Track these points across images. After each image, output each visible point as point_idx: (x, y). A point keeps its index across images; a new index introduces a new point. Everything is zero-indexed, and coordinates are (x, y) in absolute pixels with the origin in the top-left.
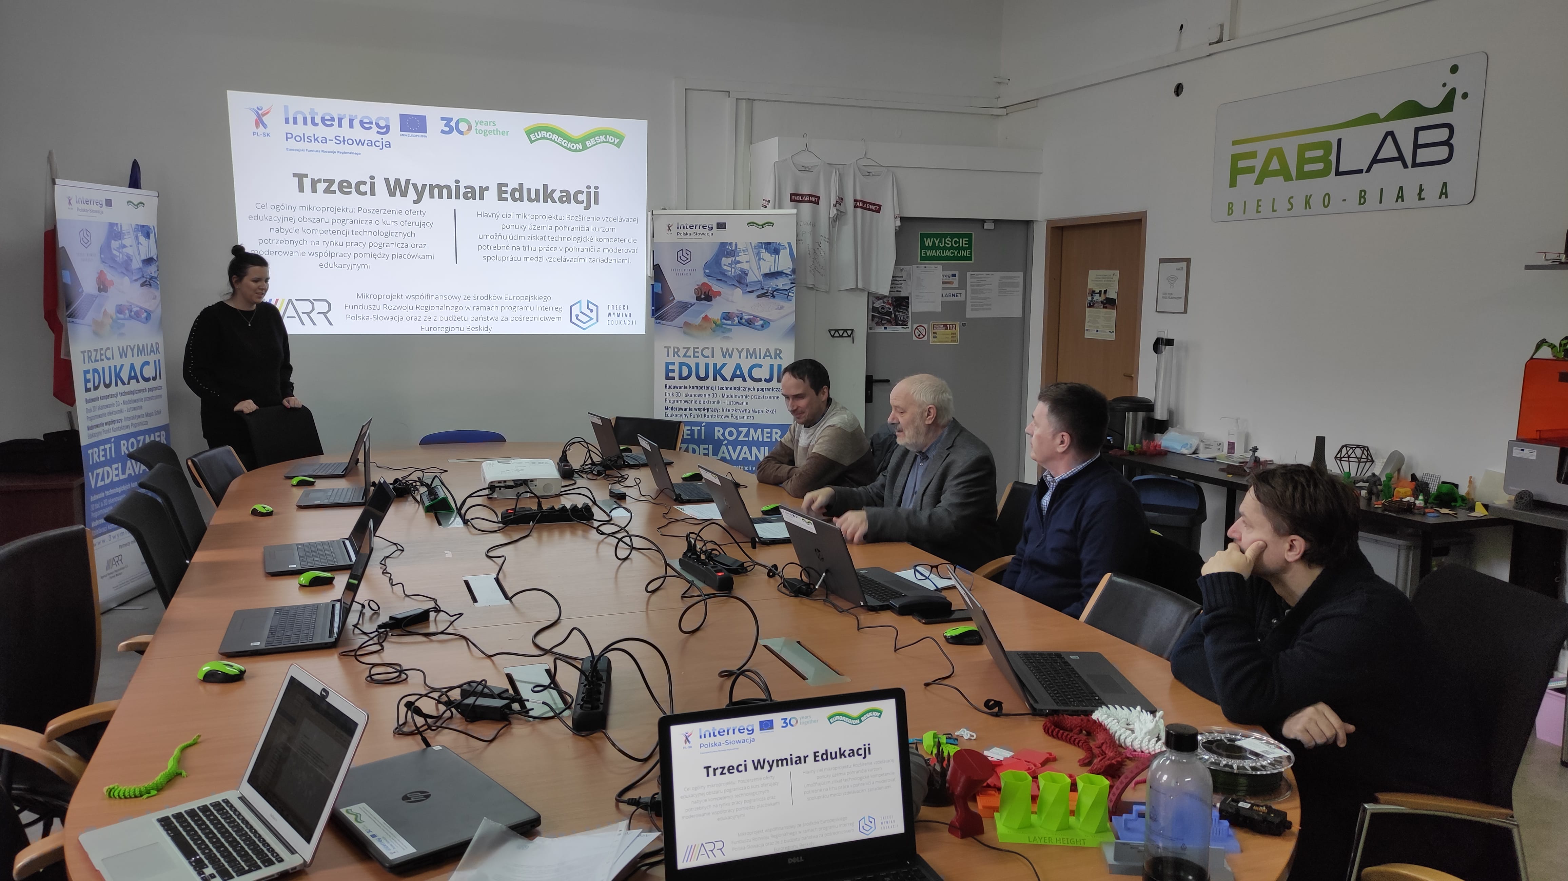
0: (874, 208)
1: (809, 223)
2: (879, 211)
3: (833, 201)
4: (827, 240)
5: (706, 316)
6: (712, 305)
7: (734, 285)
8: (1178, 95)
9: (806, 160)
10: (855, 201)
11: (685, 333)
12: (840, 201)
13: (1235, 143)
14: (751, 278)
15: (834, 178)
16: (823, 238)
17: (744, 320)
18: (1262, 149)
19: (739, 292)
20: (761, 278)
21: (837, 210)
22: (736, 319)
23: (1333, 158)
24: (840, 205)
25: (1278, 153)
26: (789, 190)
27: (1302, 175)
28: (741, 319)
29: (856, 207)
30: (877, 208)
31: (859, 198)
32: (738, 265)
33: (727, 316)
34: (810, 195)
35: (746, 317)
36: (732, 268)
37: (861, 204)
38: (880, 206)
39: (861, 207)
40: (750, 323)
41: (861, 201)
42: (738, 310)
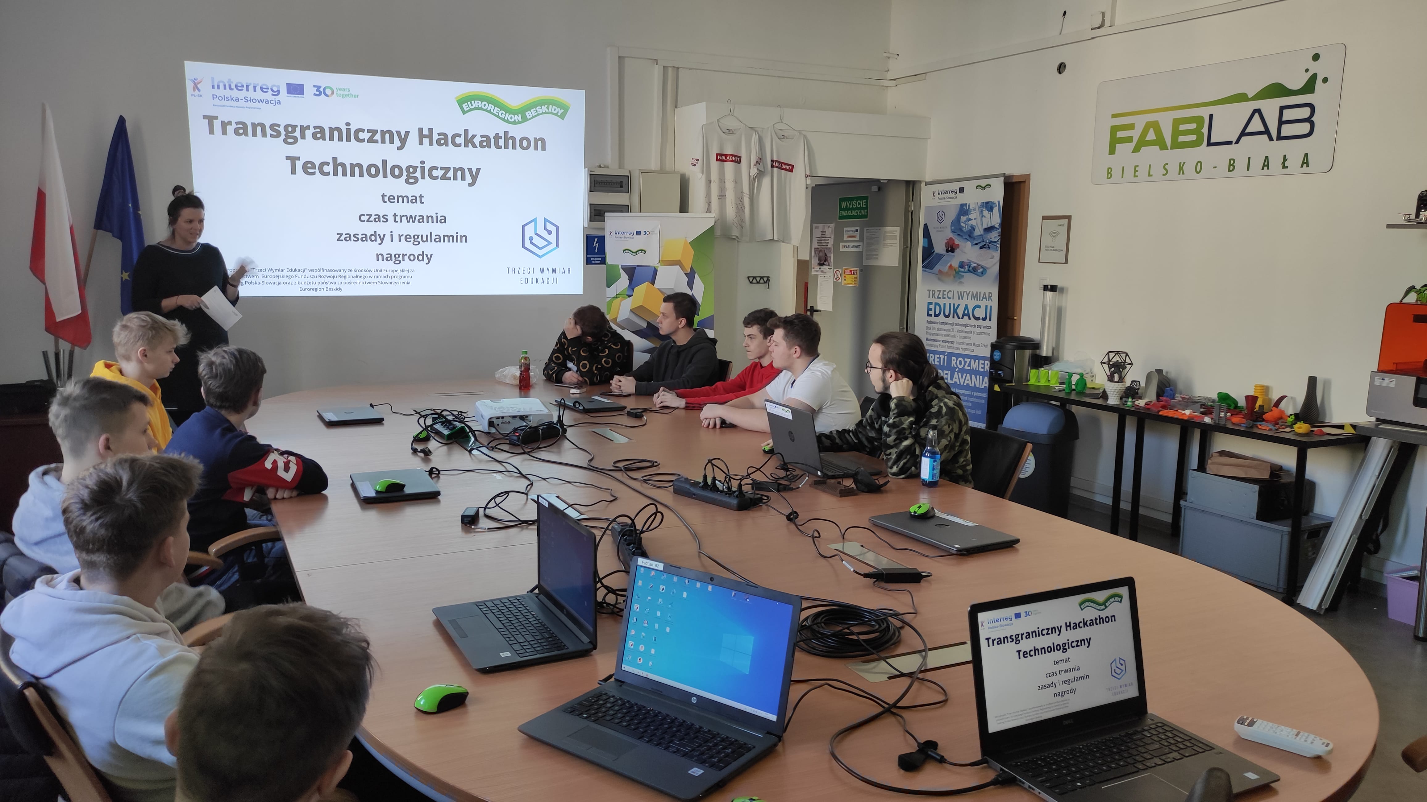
0: (787, 167)
1: (732, 180)
2: (791, 171)
3: (753, 161)
4: (748, 196)
5: (951, 265)
6: (954, 256)
7: (966, 239)
8: (1060, 73)
9: (730, 123)
10: (772, 161)
11: (939, 279)
12: (759, 161)
13: (1114, 116)
14: (978, 232)
15: (754, 140)
16: (745, 194)
17: (971, 268)
18: (1140, 122)
19: (969, 243)
20: (982, 232)
21: (758, 169)
22: (966, 267)
23: (1205, 131)
24: (760, 164)
25: (1155, 125)
26: (714, 151)
27: (1176, 145)
28: (970, 267)
29: (772, 166)
30: (790, 168)
32: (970, 222)
33: (962, 265)
34: (732, 155)
35: (973, 265)
36: (966, 224)
37: (777, 164)
38: (793, 166)
39: (777, 167)
40: (974, 271)
41: (776, 161)
42: (968, 260)
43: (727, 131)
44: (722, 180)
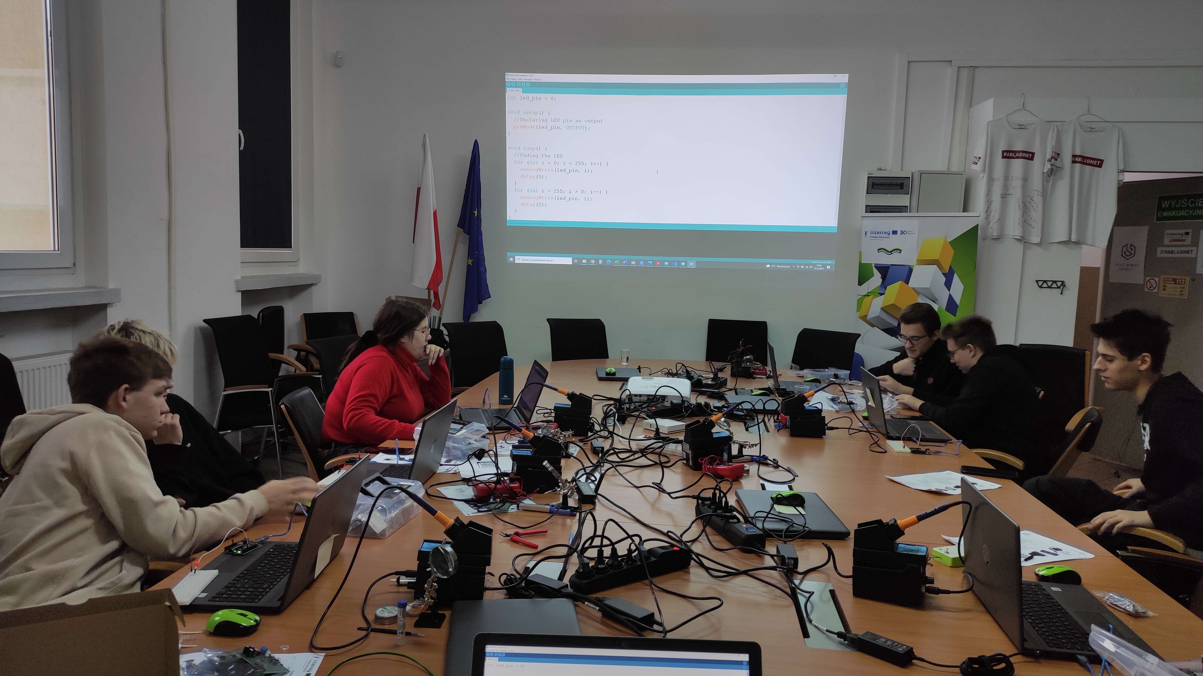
0: (1095, 162)
1: (1021, 177)
2: (1100, 166)
3: (1048, 156)
4: (1041, 194)
9: (1023, 118)
10: (1074, 156)
12: (1057, 156)
15: (1052, 134)
16: (1036, 192)
21: (1051, 164)
24: (1056, 160)
26: (1002, 147)
29: (1074, 162)
30: (1099, 163)
31: (1078, 153)
34: (1023, 152)
37: (1080, 159)
38: (1102, 161)
39: (1080, 162)
41: (1080, 156)
43: (1019, 127)
44: (1007, 178)
